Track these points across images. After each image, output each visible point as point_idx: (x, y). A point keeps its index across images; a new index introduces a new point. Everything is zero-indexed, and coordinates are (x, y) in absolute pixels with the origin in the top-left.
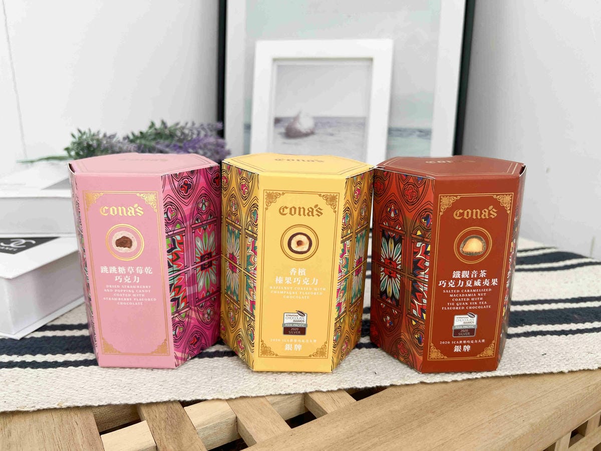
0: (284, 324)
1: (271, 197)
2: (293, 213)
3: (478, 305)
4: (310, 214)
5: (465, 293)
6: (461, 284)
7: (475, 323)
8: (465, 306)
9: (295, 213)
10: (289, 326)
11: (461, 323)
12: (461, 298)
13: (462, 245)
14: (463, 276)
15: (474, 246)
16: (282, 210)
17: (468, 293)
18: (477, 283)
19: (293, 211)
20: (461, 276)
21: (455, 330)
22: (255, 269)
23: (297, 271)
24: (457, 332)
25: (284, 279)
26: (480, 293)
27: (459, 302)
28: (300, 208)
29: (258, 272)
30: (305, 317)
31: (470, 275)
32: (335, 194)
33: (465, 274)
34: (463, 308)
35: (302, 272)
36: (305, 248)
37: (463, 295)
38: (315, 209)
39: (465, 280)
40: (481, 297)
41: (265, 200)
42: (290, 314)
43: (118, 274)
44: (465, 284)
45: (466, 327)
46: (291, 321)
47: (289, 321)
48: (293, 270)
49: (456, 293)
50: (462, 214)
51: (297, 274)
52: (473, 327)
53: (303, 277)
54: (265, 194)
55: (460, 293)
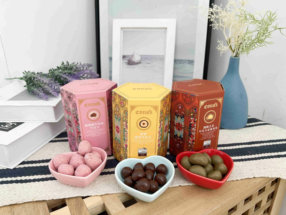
0: (138, 153)
1: (133, 108)
2: (141, 113)
3: (211, 136)
4: (148, 113)
5: (207, 133)
6: (206, 130)
7: (210, 143)
8: (207, 138)
9: (142, 113)
10: (140, 153)
11: (206, 144)
12: (206, 135)
13: (207, 117)
14: (207, 128)
15: (211, 117)
16: (137, 113)
17: (208, 133)
18: (211, 129)
19: (141, 112)
20: (206, 128)
21: (204, 146)
22: (127, 133)
23: (143, 134)
24: (205, 147)
25: (138, 137)
26: (212, 132)
27: (205, 136)
28: (144, 111)
29: (128, 135)
30: (146, 150)
31: (209, 127)
32: (157, 106)
33: (207, 127)
34: (206, 138)
35: (145, 134)
36: (146, 125)
37: (207, 134)
38: (149, 112)
39: (207, 129)
40: (212, 134)
41: (130, 109)
42: (140, 149)
43: (91, 126)
44: (207, 130)
45: (207, 145)
46: (141, 151)
47: (140, 151)
48: (141, 133)
49: (204, 134)
50: (207, 107)
51: (143, 135)
52: (209, 144)
53: (145, 136)
54: (130, 107)
55: (206, 133)
